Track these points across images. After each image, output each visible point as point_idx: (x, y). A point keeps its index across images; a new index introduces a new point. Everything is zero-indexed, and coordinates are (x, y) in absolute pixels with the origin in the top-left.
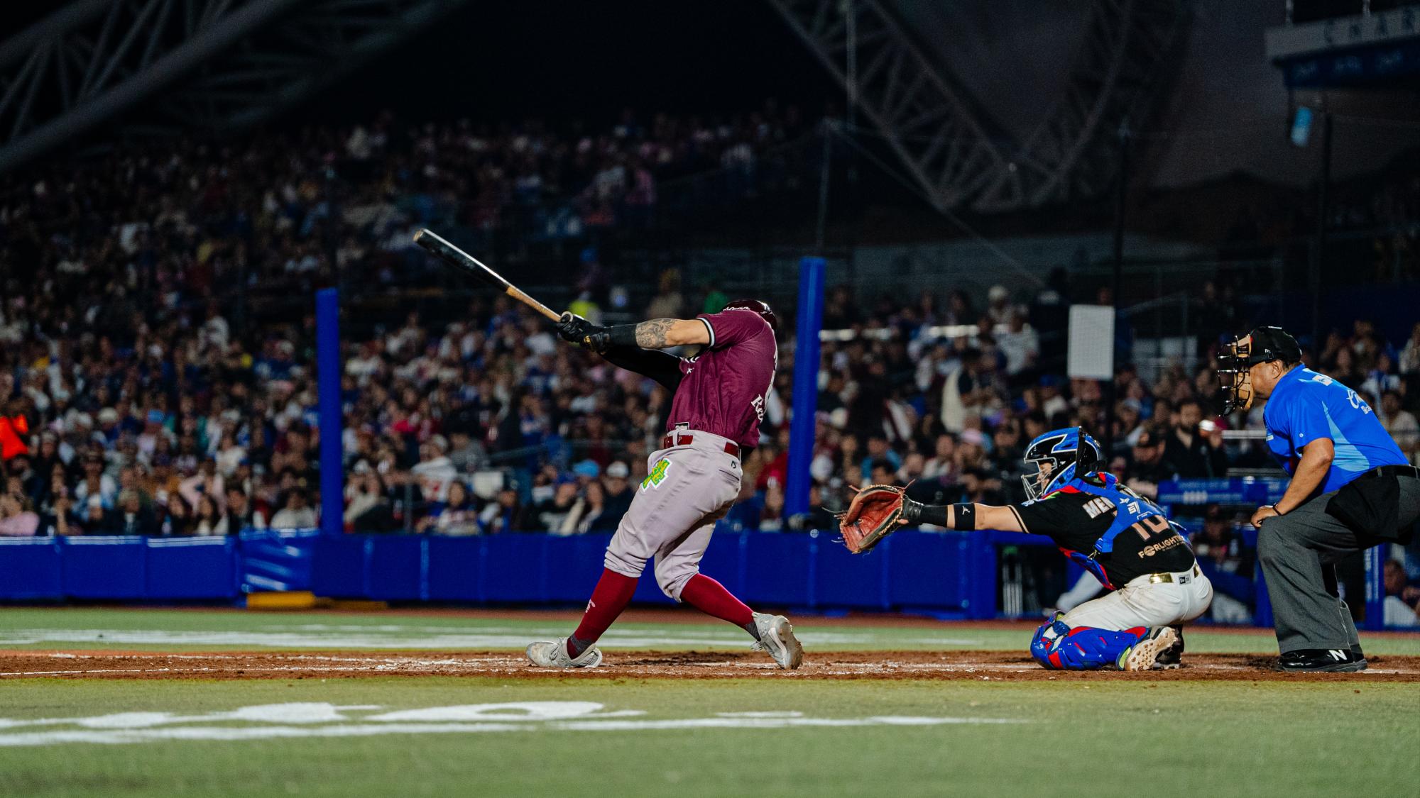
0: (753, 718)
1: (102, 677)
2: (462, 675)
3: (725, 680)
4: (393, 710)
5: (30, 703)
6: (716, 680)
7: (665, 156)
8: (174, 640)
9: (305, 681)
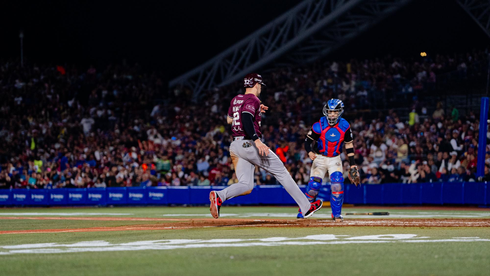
0: (464, 239)
1: (268, 226)
2: (374, 226)
3: (455, 227)
4: (352, 236)
5: (247, 234)
6: (452, 227)
7: (440, 67)
8: (290, 216)
9: (327, 228)
